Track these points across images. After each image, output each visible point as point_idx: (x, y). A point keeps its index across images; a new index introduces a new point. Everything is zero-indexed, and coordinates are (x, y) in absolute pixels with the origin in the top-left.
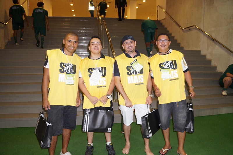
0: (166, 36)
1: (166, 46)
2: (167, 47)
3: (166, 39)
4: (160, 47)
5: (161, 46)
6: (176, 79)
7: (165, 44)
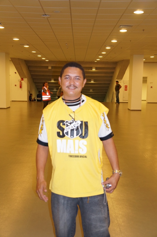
0: (78, 70)
1: (77, 87)
2: (79, 89)
3: (78, 75)
4: (67, 89)
5: (68, 87)
6: (81, 157)
7: (76, 85)
